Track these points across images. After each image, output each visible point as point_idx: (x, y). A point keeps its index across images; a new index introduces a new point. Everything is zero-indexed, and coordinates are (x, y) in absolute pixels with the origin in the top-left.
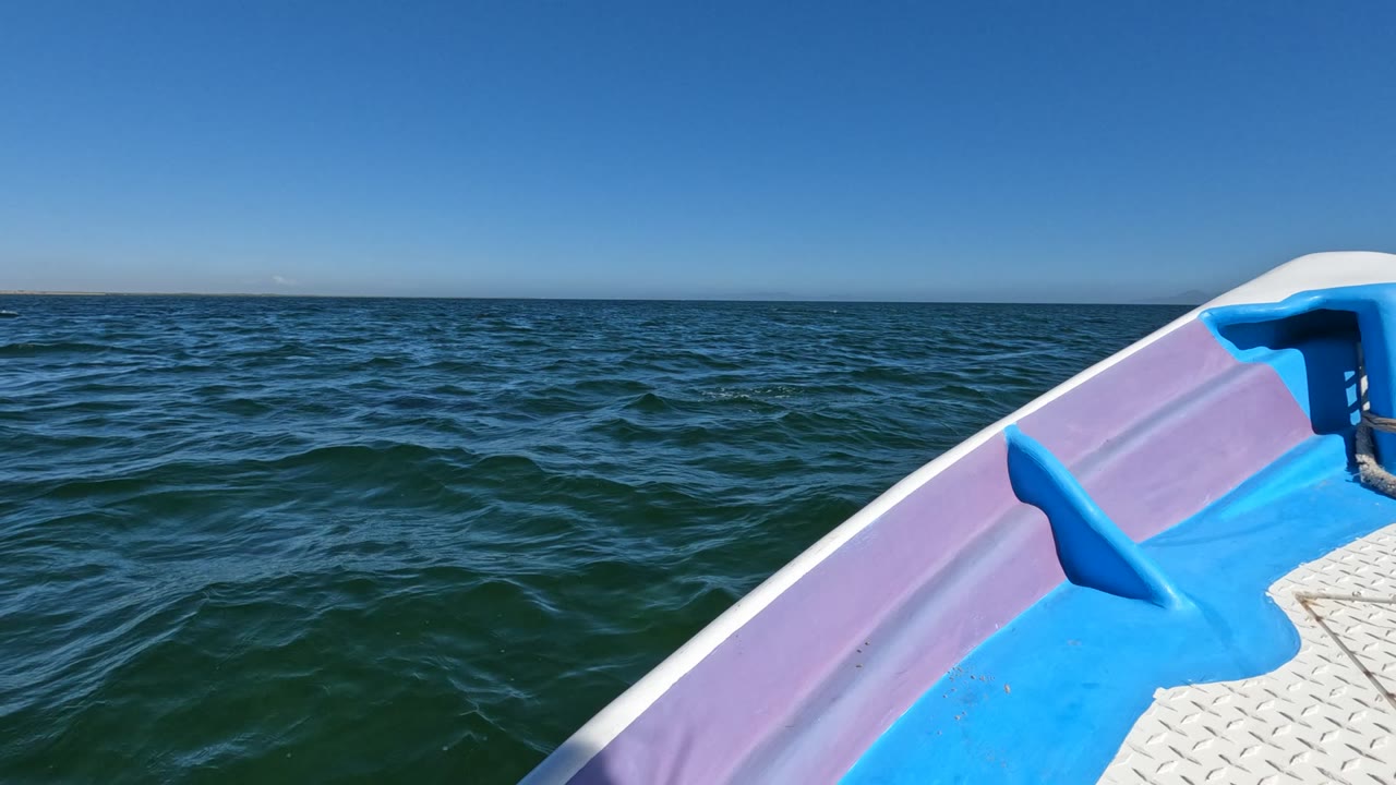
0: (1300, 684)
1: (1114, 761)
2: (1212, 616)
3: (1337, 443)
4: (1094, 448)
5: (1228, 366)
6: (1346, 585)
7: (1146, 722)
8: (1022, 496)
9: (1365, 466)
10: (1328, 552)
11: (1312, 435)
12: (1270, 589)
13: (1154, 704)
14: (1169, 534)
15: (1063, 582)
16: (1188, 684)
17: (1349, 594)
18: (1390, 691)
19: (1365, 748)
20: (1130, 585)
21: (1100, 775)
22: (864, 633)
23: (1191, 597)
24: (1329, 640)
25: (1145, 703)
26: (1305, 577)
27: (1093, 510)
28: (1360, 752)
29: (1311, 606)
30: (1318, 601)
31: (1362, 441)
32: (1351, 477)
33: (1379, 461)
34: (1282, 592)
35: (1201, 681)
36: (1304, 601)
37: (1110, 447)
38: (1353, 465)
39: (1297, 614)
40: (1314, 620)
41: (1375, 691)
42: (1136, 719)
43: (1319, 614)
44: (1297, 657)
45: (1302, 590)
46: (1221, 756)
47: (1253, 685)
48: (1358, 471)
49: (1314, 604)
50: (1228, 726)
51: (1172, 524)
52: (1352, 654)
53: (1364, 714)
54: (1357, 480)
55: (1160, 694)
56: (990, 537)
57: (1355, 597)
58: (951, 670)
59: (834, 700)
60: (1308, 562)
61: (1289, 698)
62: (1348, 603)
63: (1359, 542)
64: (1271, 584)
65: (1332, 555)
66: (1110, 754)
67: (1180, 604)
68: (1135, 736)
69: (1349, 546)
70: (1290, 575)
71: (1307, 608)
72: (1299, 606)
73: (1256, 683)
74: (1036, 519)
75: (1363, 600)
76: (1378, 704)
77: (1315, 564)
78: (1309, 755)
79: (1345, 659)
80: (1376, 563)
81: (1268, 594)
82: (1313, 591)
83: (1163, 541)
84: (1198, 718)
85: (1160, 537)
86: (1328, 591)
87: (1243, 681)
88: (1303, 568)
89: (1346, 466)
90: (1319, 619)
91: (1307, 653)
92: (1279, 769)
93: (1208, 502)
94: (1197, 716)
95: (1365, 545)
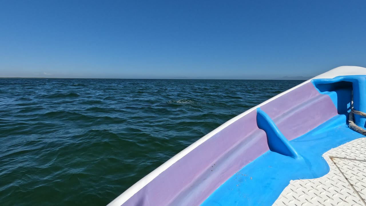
0: (329, 181)
1: (277, 199)
2: (307, 161)
3: (344, 117)
4: (280, 115)
5: (318, 95)
6: (343, 155)
7: (287, 189)
8: (260, 127)
9: (351, 123)
10: (339, 146)
11: (338, 115)
12: (323, 155)
13: (289, 184)
14: (298, 139)
15: (269, 151)
16: (299, 179)
17: (343, 157)
18: (352, 184)
19: (344, 199)
20: (287, 152)
21: (274, 203)
22: (215, 161)
23: (302, 156)
24: (337, 169)
25: (287, 184)
26: (332, 152)
27: (278, 132)
28: (342, 200)
29: (333, 160)
30: (335, 159)
31: (351, 117)
32: (347, 126)
33: (354, 122)
34: (326, 156)
35: (303, 179)
36: (331, 158)
37: (284, 115)
38: (348, 123)
39: (329, 162)
40: (334, 164)
41: (348, 184)
42: (284, 188)
43: (335, 162)
44: (328, 173)
45: (331, 155)
46: (306, 199)
47: (316, 180)
48: (349, 125)
49: (334, 159)
50: (308, 191)
51: (299, 136)
52: (343, 173)
53: (344, 190)
54: (348, 127)
55: (291, 181)
56: (251, 137)
57: (345, 158)
58: (237, 173)
59: (204, 179)
60: (334, 148)
61: (325, 184)
62: (343, 159)
63: (347, 143)
64: (323, 153)
65: (340, 146)
66: (276, 197)
67: (299, 158)
68: (283, 193)
69: (345, 144)
70: (328, 151)
71: (332, 160)
72: (330, 160)
73: (317, 180)
74: (263, 133)
75: (347, 159)
76: (348, 187)
77: (335, 149)
78: (329, 200)
79: (341, 175)
80: (351, 149)
81: (322, 156)
82: (334, 156)
83: (296, 140)
84: (301, 189)
85: (296, 139)
86: (338, 156)
87: (314, 179)
88: (332, 149)
89: (346, 123)
90: (335, 163)
91: (331, 172)
92: (321, 203)
93: (309, 131)
94: (301, 188)
95: (349, 144)
